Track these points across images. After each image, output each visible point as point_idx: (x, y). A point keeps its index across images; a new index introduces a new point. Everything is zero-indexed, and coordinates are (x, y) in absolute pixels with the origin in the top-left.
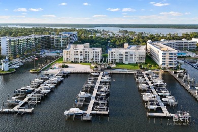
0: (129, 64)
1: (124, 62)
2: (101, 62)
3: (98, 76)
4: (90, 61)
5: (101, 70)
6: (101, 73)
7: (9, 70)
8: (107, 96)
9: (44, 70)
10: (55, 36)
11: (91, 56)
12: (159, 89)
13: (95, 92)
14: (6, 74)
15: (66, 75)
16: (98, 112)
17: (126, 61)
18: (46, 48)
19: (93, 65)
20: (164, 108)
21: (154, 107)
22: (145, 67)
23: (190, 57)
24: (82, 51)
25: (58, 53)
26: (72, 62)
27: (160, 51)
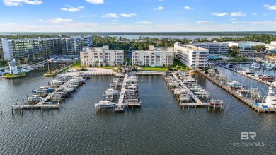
0: (156, 67)
1: (150, 64)
2: (124, 64)
3: (123, 77)
4: (112, 64)
5: (126, 72)
6: (126, 75)
7: (19, 74)
8: (137, 92)
9: (59, 73)
10: (67, 39)
11: (113, 59)
12: (191, 85)
13: (123, 90)
14: (16, 78)
15: (88, 78)
16: (130, 104)
17: (153, 63)
18: (56, 54)
19: (116, 68)
20: (197, 99)
21: (187, 98)
22: (173, 68)
23: (221, 59)
24: (102, 52)
25: (73, 58)
26: (91, 66)
27: (190, 50)
